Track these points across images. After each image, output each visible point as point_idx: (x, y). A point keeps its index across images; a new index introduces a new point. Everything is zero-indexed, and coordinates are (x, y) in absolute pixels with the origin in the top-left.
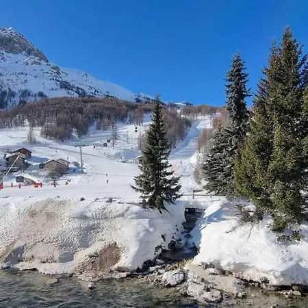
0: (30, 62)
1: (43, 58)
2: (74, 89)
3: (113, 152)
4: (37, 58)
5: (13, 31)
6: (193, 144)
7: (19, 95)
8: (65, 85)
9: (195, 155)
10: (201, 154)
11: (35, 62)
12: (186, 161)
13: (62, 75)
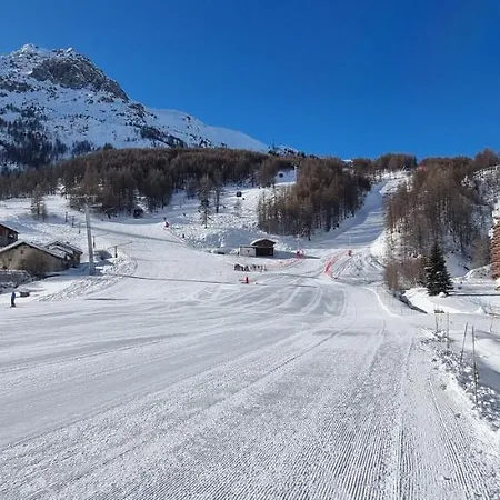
0: (95, 99)
1: (119, 93)
2: (166, 140)
3: (202, 233)
4: (110, 94)
5: (74, 53)
6: (376, 219)
7: (72, 148)
8: (150, 133)
9: (383, 236)
10: (396, 236)
11: (104, 99)
12: (361, 251)
13: (146, 117)
